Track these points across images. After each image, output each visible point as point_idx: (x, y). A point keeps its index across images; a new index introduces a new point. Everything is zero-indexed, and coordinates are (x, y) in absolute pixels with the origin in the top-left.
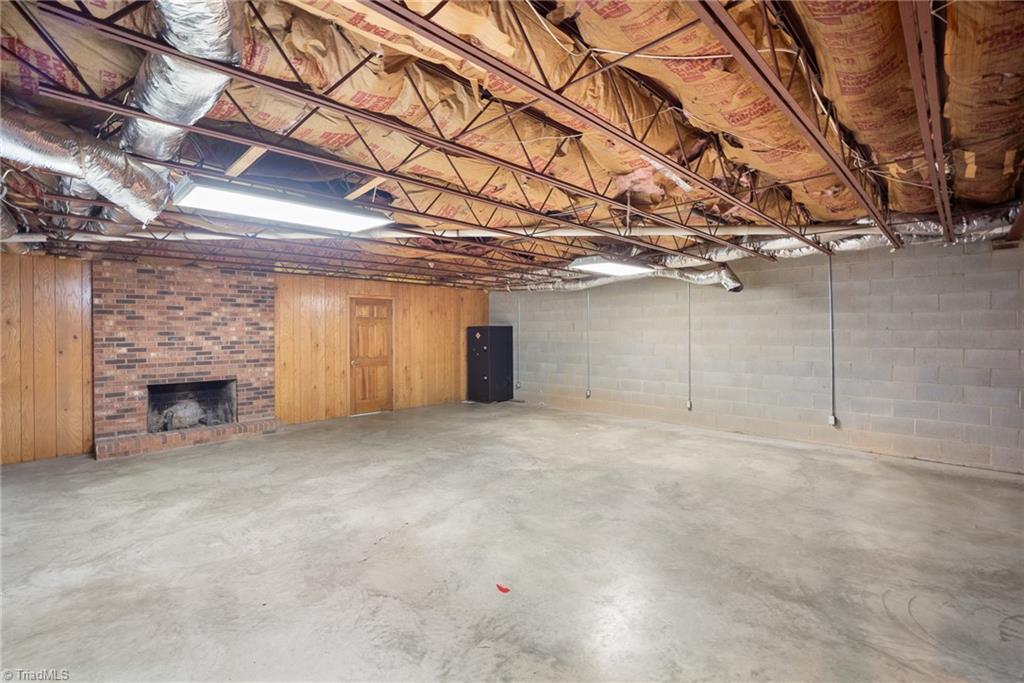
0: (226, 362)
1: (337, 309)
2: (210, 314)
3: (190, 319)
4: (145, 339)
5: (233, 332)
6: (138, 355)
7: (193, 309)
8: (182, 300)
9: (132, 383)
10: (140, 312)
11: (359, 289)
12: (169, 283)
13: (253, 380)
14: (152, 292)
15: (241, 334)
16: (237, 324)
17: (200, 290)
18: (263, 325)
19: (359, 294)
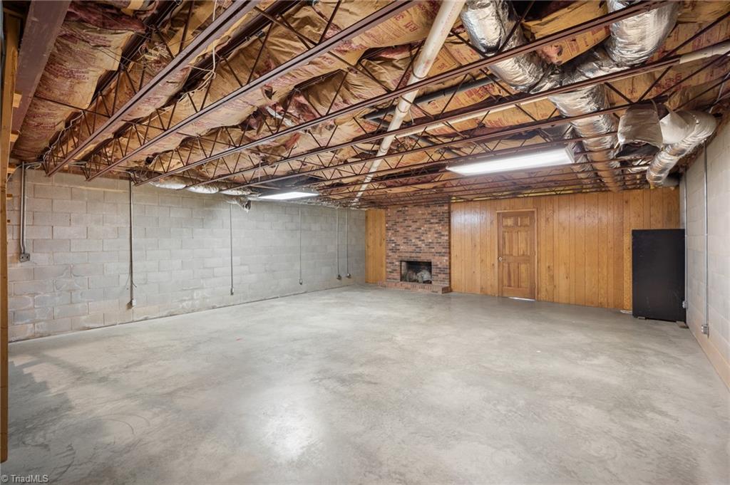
0: (426, 253)
1: (489, 222)
2: (420, 229)
3: (414, 231)
4: (400, 240)
5: (430, 237)
6: (398, 247)
7: (414, 226)
8: (410, 223)
9: (396, 259)
10: (398, 229)
11: (505, 206)
12: (407, 215)
13: (438, 263)
14: (401, 220)
15: (433, 238)
16: (431, 233)
17: (417, 217)
18: (443, 233)
19: (505, 209)
